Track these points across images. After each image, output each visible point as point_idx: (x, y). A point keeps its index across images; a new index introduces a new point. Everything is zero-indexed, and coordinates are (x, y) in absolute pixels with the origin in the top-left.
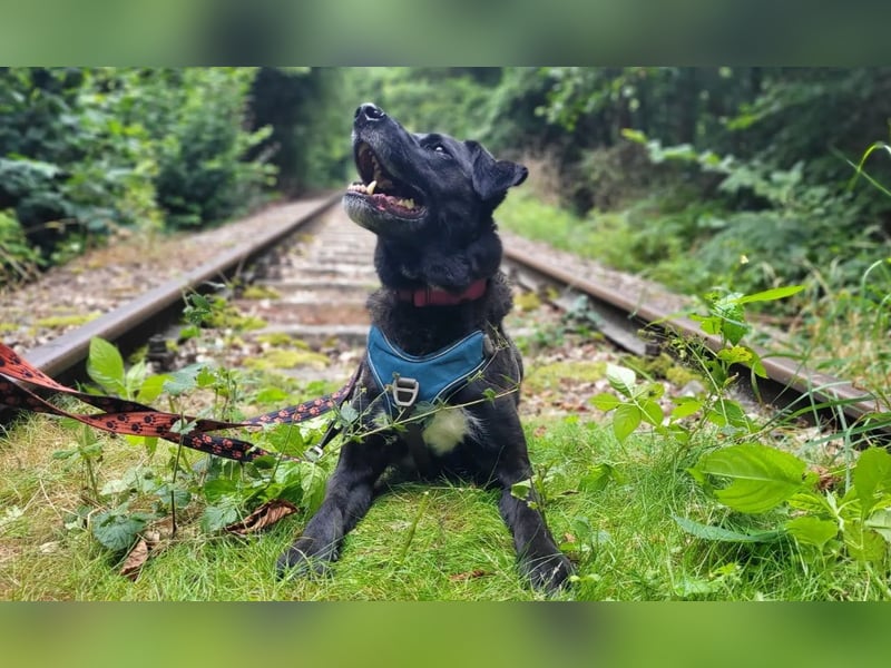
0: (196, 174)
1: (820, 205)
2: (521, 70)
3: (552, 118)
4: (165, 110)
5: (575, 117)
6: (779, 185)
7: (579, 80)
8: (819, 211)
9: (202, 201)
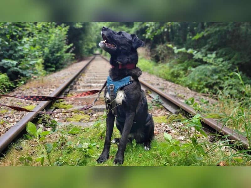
0: (54, 57)
1: (221, 64)
2: (139, 23)
3: (147, 37)
4: (45, 40)
5: (153, 36)
6: (210, 58)
7: (153, 27)
8: (221, 65)
9: (55, 64)
